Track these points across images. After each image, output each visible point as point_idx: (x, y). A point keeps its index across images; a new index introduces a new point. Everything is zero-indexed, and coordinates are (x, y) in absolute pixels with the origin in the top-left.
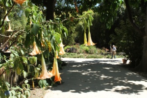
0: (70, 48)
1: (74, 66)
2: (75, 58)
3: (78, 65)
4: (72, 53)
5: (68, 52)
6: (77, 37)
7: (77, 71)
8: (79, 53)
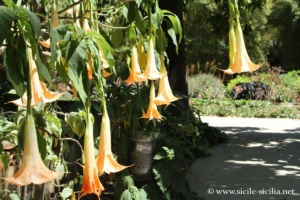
0: (247, 84)
1: (252, 145)
2: (262, 116)
3: (267, 142)
4: (253, 102)
5: (240, 97)
6: (275, 47)
7: (262, 163)
8: (278, 101)
